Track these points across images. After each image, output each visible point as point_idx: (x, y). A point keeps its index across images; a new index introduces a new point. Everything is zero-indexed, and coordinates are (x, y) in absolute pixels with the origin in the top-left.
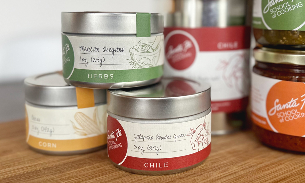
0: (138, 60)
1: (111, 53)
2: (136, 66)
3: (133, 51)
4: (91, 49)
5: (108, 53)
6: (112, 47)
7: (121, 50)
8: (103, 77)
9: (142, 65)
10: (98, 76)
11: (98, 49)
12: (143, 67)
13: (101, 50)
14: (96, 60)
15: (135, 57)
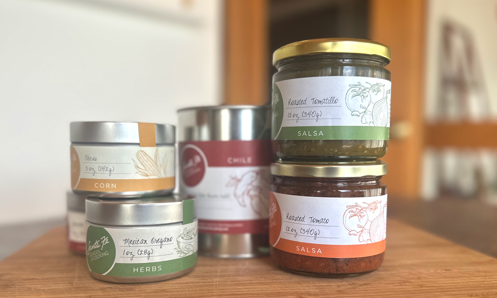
0: (184, 247)
1: (160, 243)
2: (182, 255)
3: (180, 240)
4: (138, 241)
5: (156, 244)
6: (160, 237)
7: (169, 240)
8: (151, 270)
9: (187, 252)
10: (145, 269)
11: (146, 241)
12: (188, 255)
13: (149, 241)
14: (143, 253)
15: (182, 245)
